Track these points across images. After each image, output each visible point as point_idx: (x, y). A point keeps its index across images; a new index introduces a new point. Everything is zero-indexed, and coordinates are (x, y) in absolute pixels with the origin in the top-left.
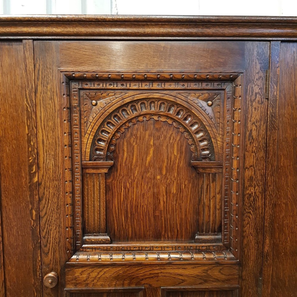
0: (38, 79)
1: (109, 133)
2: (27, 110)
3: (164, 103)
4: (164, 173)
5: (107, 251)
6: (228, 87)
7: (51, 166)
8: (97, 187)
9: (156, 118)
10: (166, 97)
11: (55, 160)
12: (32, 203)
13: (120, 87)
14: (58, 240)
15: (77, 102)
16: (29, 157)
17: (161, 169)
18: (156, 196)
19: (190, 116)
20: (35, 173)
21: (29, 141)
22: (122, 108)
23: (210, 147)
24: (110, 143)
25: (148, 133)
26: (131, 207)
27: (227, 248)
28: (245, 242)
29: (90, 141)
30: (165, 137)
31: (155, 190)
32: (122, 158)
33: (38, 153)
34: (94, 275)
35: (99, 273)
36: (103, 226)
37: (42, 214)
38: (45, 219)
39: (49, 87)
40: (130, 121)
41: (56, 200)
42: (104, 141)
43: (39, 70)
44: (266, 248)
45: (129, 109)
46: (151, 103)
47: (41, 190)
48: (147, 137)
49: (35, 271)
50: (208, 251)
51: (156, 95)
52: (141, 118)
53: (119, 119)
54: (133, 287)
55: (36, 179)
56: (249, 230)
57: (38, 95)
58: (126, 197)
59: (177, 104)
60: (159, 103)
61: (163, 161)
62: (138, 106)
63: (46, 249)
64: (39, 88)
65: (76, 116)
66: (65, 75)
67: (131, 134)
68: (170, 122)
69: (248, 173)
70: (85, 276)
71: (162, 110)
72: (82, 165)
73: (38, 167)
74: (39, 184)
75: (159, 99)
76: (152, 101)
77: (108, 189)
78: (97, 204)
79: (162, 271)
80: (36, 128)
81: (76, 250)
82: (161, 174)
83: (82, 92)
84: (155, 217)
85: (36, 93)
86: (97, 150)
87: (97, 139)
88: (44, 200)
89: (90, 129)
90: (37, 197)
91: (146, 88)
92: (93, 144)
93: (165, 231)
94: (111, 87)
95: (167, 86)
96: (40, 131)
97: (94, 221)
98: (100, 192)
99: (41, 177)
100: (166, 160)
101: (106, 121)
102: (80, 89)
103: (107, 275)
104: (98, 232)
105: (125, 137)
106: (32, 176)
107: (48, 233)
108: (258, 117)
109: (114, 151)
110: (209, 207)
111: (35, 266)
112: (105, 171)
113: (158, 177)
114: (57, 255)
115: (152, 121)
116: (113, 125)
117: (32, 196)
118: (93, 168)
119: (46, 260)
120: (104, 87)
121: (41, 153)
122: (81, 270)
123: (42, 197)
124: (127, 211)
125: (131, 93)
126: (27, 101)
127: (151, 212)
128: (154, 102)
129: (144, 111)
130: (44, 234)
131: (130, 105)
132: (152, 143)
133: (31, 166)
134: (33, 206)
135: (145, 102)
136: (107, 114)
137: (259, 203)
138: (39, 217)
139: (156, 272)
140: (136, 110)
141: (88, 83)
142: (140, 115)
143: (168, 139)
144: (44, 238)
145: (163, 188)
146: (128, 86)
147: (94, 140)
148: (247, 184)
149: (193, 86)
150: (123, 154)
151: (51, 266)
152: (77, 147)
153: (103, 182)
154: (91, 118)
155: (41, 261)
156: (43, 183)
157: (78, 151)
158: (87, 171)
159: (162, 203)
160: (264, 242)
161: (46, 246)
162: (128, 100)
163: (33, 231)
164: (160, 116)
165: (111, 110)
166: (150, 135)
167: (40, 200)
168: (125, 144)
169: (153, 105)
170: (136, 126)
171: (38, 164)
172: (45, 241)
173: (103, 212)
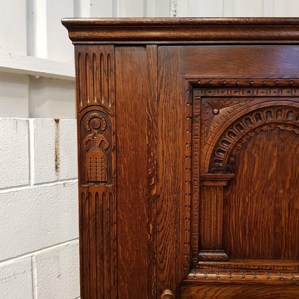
0: (161, 87)
1: (229, 143)
2: (149, 120)
3: (292, 112)
4: (287, 186)
5: (224, 269)
7: (170, 179)
8: (214, 200)
9: (282, 127)
11: (174, 171)
12: (149, 217)
13: (246, 94)
14: (174, 256)
15: (199, 110)
16: (148, 169)
17: (284, 183)
18: (277, 213)
20: (154, 185)
21: (149, 152)
22: (246, 117)
24: (230, 155)
25: (271, 143)
26: (250, 223)
29: (210, 152)
30: (291, 148)
31: (277, 206)
32: (242, 170)
33: (157, 165)
34: (211, 293)
35: (216, 292)
36: (219, 242)
37: (159, 228)
38: (161, 233)
39: (172, 95)
40: (253, 130)
41: (174, 214)
42: (224, 152)
43: (162, 78)
45: (253, 118)
46: (277, 111)
47: (159, 203)
48: (270, 147)
49: (149, 289)
51: (284, 103)
52: (265, 128)
53: (242, 128)
55: (154, 192)
57: (160, 104)
58: (245, 212)
60: (287, 111)
61: (287, 174)
62: (263, 114)
63: (162, 265)
64: (162, 97)
65: (197, 126)
66: (190, 83)
67: (253, 145)
68: (297, 131)
70: (201, 294)
71: (290, 118)
72: (200, 177)
73: (157, 180)
74: (157, 196)
75: (287, 107)
76: (279, 109)
77: (226, 203)
78: (213, 219)
79: (284, 291)
80: (157, 138)
81: (193, 267)
82: (284, 188)
83: (204, 100)
84: (275, 233)
85: (158, 101)
86: (216, 161)
87: (217, 150)
88: (162, 214)
89: (210, 139)
90: (155, 210)
91: (274, 95)
92: (213, 155)
93: (286, 250)
94: (237, 94)
96: (161, 142)
97: (210, 236)
98: (217, 206)
99: (159, 189)
100: (290, 173)
101: (228, 131)
102: (202, 97)
103: (225, 294)
104: (214, 249)
105: (246, 147)
106: (150, 188)
107: (165, 248)
109: (233, 163)
111: (149, 283)
112: (224, 184)
113: (281, 191)
114: (173, 272)
115: (276, 131)
116: (235, 135)
117: (149, 209)
118: (212, 181)
119: (162, 277)
120: (229, 94)
121: (161, 164)
122: (197, 288)
123: (160, 210)
124: (245, 227)
125: (257, 100)
126: (148, 110)
127: (271, 229)
128: (281, 110)
129: (270, 119)
130: (160, 249)
131: (255, 113)
132: (275, 155)
133: (149, 178)
134: (151, 219)
135: (272, 110)
136: (229, 123)
138: (155, 232)
139: (278, 292)
140: (260, 118)
141: (212, 91)
142: (265, 124)
143: (293, 150)
144: (160, 253)
145: (285, 204)
146: (255, 93)
147: (214, 151)
150: (243, 166)
151: (166, 283)
152: (196, 158)
153: (221, 195)
154: (212, 127)
155: (156, 278)
156: (161, 195)
157: (198, 163)
158: (205, 184)
159: (283, 219)
161: (162, 262)
162: (253, 108)
163: (150, 245)
164: (286, 125)
165: (233, 119)
166: (274, 146)
167: (158, 213)
168: (246, 155)
169: (279, 113)
170: (259, 136)
171: (157, 176)
172: (161, 256)
173: (220, 227)
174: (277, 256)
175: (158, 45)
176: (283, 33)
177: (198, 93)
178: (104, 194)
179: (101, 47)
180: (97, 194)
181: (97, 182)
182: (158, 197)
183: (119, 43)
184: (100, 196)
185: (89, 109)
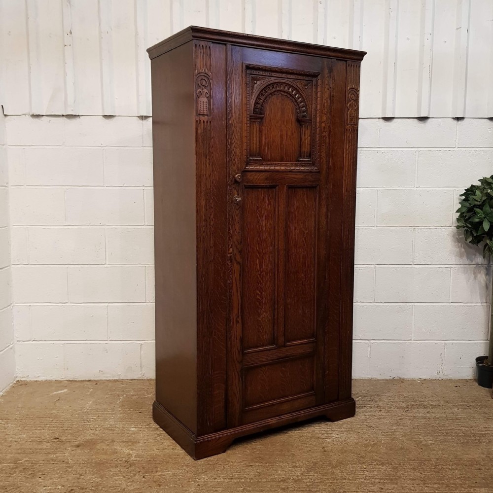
1: (261, 100)
3: (286, 86)
4: (285, 124)
5: (261, 165)
6: (314, 80)
8: (255, 129)
9: (283, 93)
10: (288, 82)
13: (268, 74)
14: (240, 157)
17: (284, 122)
19: (297, 93)
20: (230, 118)
22: (268, 86)
23: (306, 111)
24: (262, 105)
25: (278, 101)
26: (270, 142)
27: (313, 164)
28: (322, 161)
29: (254, 103)
30: (286, 104)
31: (281, 133)
32: (267, 114)
33: (232, 107)
34: (256, 177)
35: (259, 175)
36: (258, 152)
37: (233, 142)
38: (234, 145)
40: (271, 94)
42: (259, 104)
44: (330, 164)
45: (271, 87)
47: (233, 128)
48: (278, 103)
50: (305, 166)
51: (284, 81)
52: (276, 93)
53: (266, 92)
54: (274, 184)
55: (230, 122)
56: (323, 154)
58: (268, 136)
59: (292, 86)
61: (285, 117)
62: (275, 86)
63: (234, 162)
66: (246, 66)
67: (271, 101)
68: (288, 96)
69: (323, 125)
70: (252, 178)
71: (286, 89)
72: (250, 116)
73: (232, 115)
75: (284, 83)
76: (282, 83)
77: (260, 131)
79: (287, 176)
81: (247, 164)
83: (251, 76)
84: (281, 148)
85: (232, 74)
86: (256, 108)
87: (256, 102)
88: (234, 134)
89: (254, 96)
91: (280, 76)
92: (255, 105)
94: (265, 74)
95: (289, 76)
97: (254, 148)
98: (256, 132)
99: (233, 121)
101: (261, 93)
102: (250, 74)
103: (263, 177)
104: (256, 155)
105: (268, 102)
107: (235, 153)
108: (327, 96)
109: (263, 110)
110: (305, 143)
111: (229, 171)
112: (259, 121)
113: (283, 126)
114: (239, 166)
115: (280, 95)
116: (263, 95)
118: (254, 119)
119: (234, 168)
120: (262, 74)
122: (250, 173)
123: (233, 132)
124: (268, 144)
125: (272, 78)
127: (279, 145)
129: (278, 89)
130: (233, 153)
131: (272, 85)
132: (280, 107)
133: (228, 114)
134: (229, 137)
135: (279, 84)
136: (261, 89)
137: (327, 141)
138: (231, 144)
139: (284, 176)
140: (274, 88)
141: (255, 71)
142: (275, 91)
144: (234, 155)
145: (284, 133)
146: (272, 74)
148: (323, 130)
149: (300, 77)
150: (267, 112)
151: (236, 171)
152: (248, 106)
153: (258, 127)
154: (254, 90)
155: (232, 168)
156: (234, 124)
157: (249, 108)
159: (284, 140)
160: (329, 161)
161: (234, 160)
162: (271, 82)
163: (229, 151)
165: (263, 87)
167: (232, 134)
168: (268, 106)
169: (282, 86)
170: (273, 97)
171: (232, 113)
172: (234, 157)
173: (258, 144)
174: (282, 160)
175: (232, 45)
176: (284, 47)
177: (248, 72)
178: (207, 122)
179: (206, 43)
180: (204, 122)
181: (203, 115)
182: (232, 125)
183: (215, 41)
184: (205, 122)
185: (200, 74)
